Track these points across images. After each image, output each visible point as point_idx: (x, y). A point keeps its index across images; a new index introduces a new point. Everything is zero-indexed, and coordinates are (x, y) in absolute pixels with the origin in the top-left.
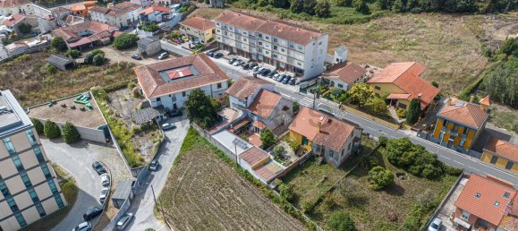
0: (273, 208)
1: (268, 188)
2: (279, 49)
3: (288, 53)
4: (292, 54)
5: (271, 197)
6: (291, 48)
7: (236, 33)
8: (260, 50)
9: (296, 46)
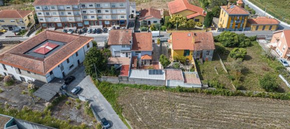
0: (218, 98)
1: (204, 88)
2: (103, 11)
3: (111, 12)
4: (114, 11)
5: (209, 93)
6: (113, 7)
7: (59, 10)
8: (85, 17)
9: (118, 5)
